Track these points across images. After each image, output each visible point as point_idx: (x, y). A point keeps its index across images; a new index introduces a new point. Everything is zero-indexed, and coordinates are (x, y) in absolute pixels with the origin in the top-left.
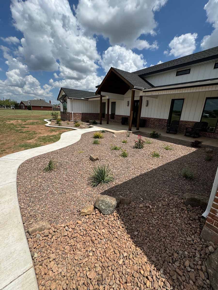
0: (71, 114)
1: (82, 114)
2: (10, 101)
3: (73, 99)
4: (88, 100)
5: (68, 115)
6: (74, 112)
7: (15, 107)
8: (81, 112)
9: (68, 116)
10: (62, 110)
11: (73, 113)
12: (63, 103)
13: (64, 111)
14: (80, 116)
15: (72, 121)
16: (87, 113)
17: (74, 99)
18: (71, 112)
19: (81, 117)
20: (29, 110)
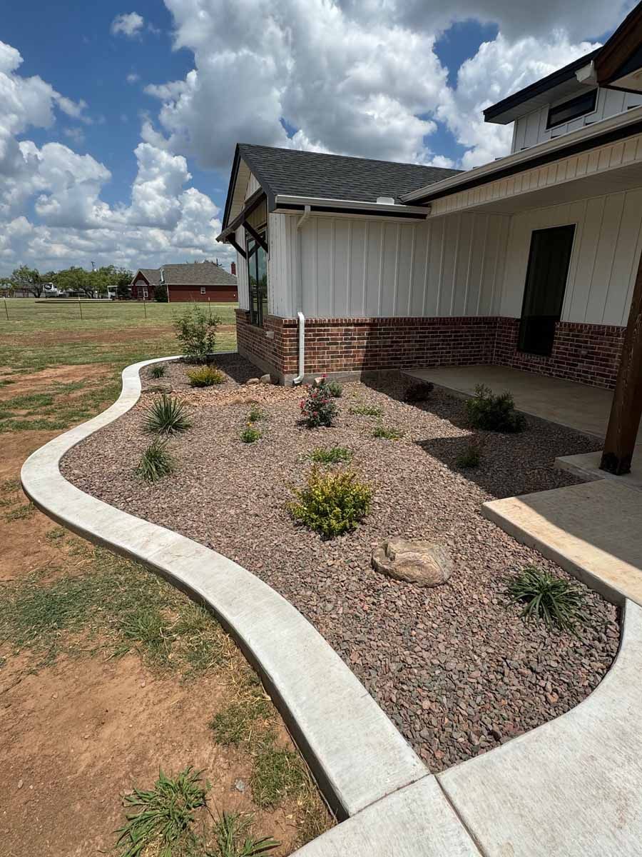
0: (289, 331)
1: (374, 325)
2: (112, 272)
3: (308, 208)
4: (423, 216)
5: (269, 334)
6: (316, 316)
7: (119, 293)
8: (362, 315)
9: (269, 341)
10: (243, 302)
11: (306, 326)
12: (250, 254)
13: (251, 306)
14: (355, 343)
15: (296, 380)
16: (409, 322)
17: (314, 208)
18: (289, 317)
19: (362, 351)
20: (160, 301)
